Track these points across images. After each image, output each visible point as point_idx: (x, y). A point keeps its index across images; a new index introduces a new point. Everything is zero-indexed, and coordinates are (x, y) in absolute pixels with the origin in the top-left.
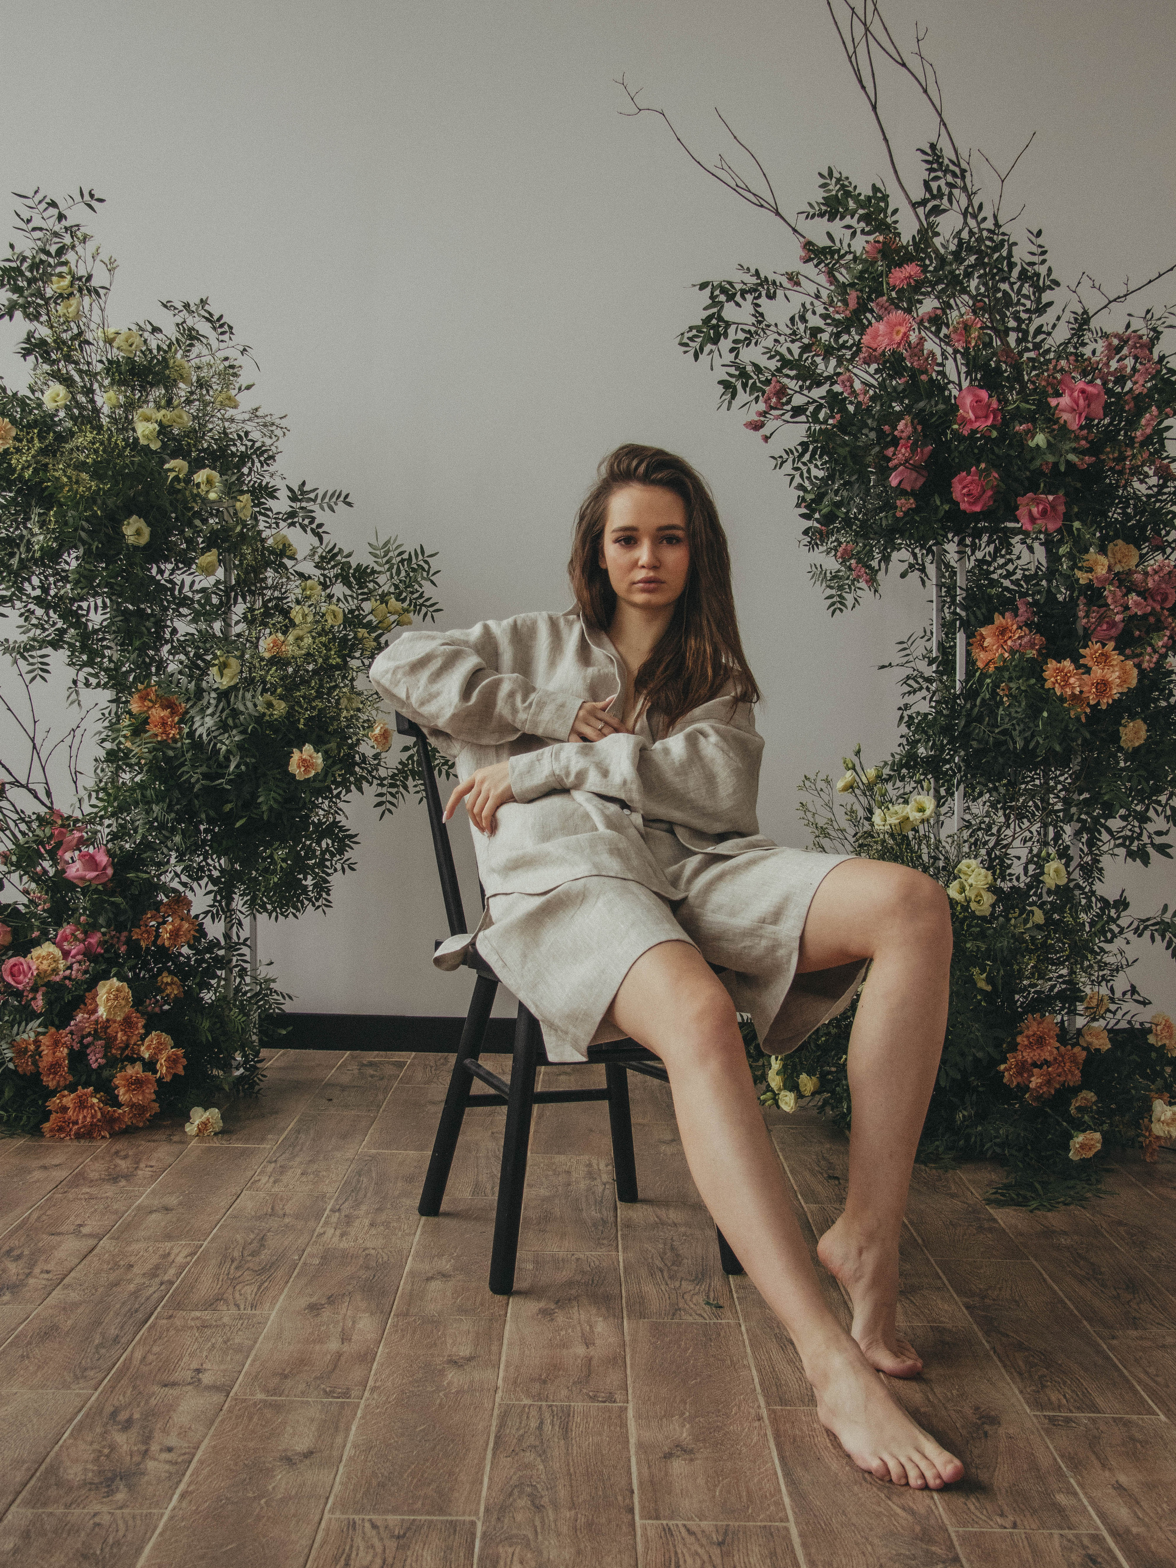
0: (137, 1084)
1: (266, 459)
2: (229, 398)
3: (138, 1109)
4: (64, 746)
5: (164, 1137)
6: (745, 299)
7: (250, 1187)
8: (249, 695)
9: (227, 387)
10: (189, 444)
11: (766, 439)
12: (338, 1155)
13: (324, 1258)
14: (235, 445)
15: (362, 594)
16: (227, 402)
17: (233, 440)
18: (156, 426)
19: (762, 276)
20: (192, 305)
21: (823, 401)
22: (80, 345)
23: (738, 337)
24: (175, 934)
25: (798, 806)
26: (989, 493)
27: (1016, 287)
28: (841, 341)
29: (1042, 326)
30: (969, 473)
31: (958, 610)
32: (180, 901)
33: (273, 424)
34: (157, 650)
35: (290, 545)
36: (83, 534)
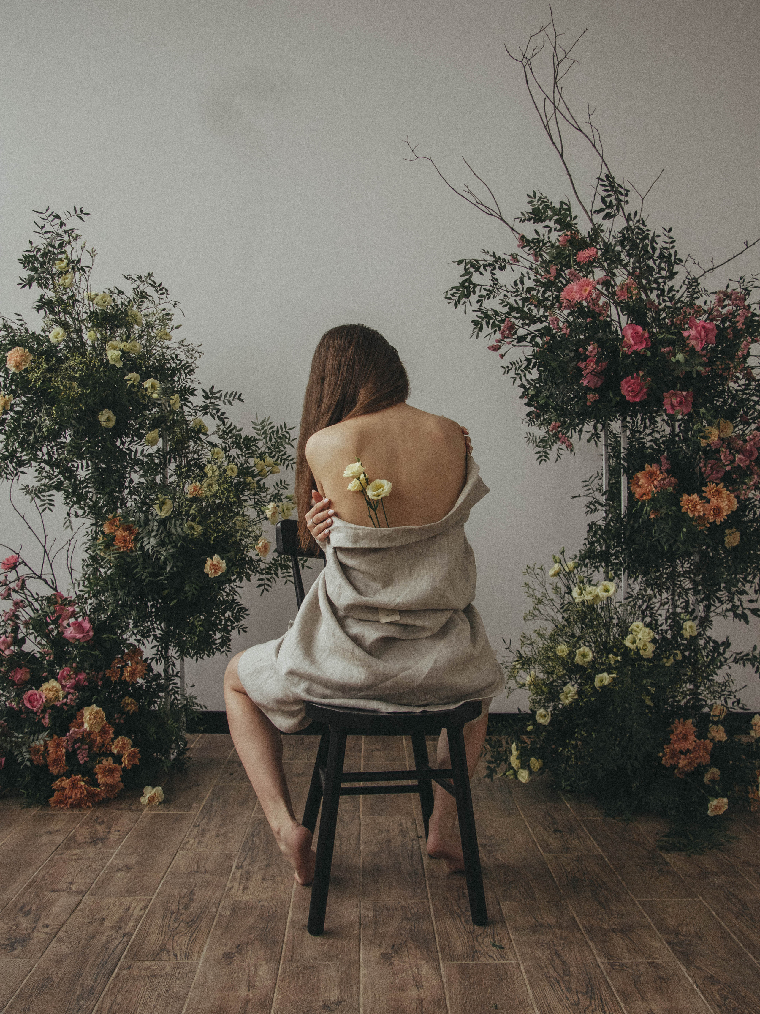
0: (109, 772)
1: (189, 372)
2: (166, 334)
3: (110, 787)
4: (64, 552)
5: (127, 806)
6: (486, 270)
7: (183, 848)
8: (178, 523)
9: (165, 327)
10: (140, 363)
11: (502, 356)
12: (238, 819)
13: (233, 910)
14: (169, 363)
15: (248, 453)
16: (164, 336)
17: (168, 360)
18: (120, 352)
19: (497, 256)
20: (143, 277)
21: (536, 333)
22: (73, 303)
23: (482, 293)
24: (133, 674)
25: (524, 585)
26: (645, 390)
27: (657, 262)
28: (546, 296)
29: (673, 286)
30: (632, 378)
31: (622, 462)
32: (136, 651)
33: (193, 350)
34: (121, 492)
35: (204, 426)
36: (73, 422)
